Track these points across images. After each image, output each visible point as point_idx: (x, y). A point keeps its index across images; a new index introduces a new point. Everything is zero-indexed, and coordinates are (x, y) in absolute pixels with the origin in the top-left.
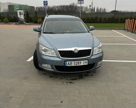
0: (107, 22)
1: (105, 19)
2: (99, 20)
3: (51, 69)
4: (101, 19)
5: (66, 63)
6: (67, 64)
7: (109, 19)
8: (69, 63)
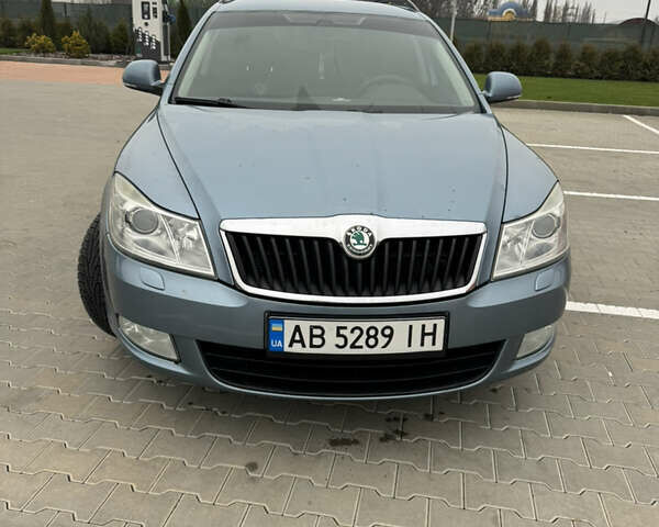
0: (596, 73)
1: (587, 56)
2: (552, 59)
3: (176, 363)
4: (563, 55)
5: (275, 327)
6: (287, 339)
7: (611, 57)
8: (297, 329)
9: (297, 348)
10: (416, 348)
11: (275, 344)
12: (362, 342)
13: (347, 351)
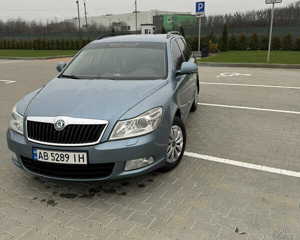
5: (35, 152)
6: (38, 156)
9: (41, 159)
10: (77, 162)
11: (35, 158)
12: (59, 159)
13: (55, 162)
